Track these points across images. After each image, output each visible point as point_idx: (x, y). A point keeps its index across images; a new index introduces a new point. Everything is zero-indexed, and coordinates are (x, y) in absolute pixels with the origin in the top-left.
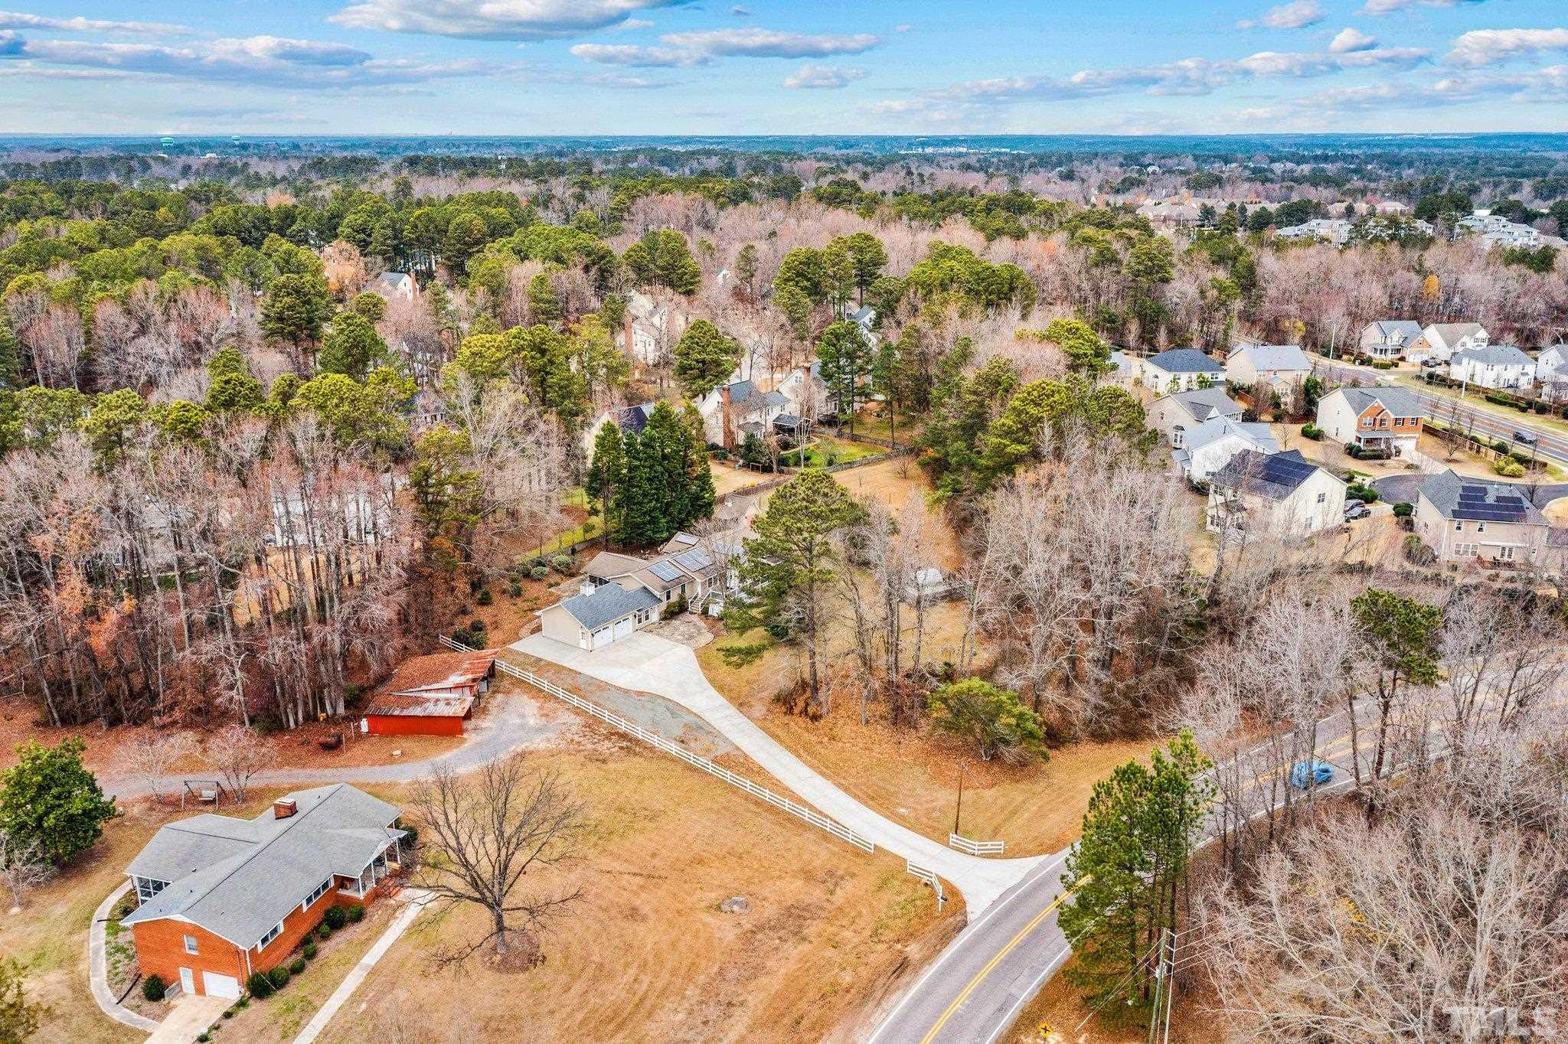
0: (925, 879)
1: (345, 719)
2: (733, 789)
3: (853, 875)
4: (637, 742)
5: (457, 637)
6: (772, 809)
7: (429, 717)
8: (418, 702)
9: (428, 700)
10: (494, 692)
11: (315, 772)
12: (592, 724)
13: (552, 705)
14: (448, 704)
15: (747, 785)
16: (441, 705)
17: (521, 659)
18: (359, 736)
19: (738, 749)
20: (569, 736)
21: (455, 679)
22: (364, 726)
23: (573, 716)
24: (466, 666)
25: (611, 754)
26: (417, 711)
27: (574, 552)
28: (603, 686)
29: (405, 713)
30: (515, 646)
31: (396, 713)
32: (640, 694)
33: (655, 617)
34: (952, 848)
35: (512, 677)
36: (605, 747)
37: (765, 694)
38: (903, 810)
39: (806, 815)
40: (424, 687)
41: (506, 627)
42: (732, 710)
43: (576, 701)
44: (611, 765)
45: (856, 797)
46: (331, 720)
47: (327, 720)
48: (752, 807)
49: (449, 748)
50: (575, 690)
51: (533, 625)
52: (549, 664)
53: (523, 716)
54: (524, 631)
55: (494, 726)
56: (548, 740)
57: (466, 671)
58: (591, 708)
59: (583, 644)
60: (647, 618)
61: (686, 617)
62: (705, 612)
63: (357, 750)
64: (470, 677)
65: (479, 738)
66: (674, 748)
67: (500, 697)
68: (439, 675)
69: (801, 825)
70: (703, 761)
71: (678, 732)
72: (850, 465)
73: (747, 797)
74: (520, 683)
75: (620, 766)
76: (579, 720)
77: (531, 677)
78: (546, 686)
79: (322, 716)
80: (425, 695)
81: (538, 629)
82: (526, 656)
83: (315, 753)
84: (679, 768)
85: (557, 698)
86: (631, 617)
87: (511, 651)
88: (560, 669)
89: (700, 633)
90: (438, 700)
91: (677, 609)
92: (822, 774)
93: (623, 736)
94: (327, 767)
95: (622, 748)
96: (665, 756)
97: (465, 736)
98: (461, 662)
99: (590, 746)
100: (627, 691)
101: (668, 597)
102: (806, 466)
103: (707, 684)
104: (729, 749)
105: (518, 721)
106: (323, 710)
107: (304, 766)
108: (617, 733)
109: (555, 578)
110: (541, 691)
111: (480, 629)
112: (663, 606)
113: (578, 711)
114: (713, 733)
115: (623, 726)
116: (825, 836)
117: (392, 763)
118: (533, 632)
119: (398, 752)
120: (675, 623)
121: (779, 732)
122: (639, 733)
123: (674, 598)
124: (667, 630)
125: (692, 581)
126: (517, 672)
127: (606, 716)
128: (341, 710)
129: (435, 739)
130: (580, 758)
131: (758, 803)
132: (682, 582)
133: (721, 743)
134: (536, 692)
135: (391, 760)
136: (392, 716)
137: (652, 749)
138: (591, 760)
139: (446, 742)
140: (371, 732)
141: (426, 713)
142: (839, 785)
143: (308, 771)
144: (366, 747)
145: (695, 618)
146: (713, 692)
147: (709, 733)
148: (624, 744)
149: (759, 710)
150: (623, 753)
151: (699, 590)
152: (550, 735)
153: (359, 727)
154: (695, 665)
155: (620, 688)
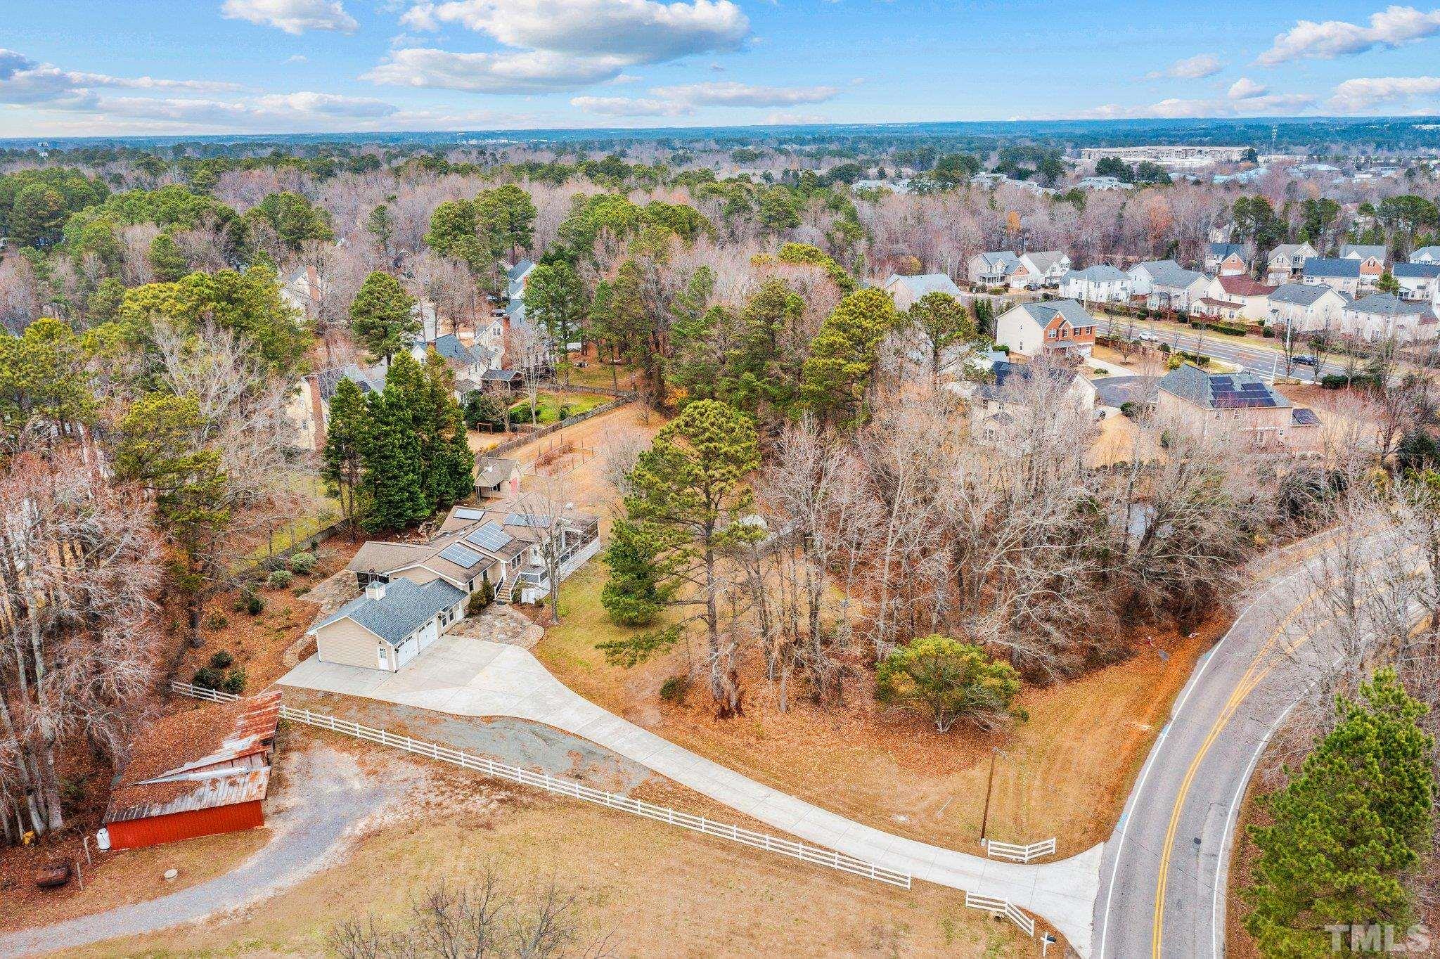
0: (994, 912)
1: (67, 833)
2: (686, 834)
3: (907, 927)
4: (521, 789)
5: (200, 680)
6: (749, 853)
7: (210, 810)
8: (187, 788)
9: (199, 784)
10: (284, 751)
11: (42, 933)
12: (445, 773)
13: (372, 757)
14: (233, 784)
15: (703, 825)
16: (223, 786)
17: (303, 697)
18: (99, 858)
19: (656, 773)
20: (420, 797)
21: (232, 746)
22: (103, 839)
23: (412, 767)
24: (240, 722)
25: (493, 813)
26: (188, 804)
27: (314, 545)
28: (435, 718)
29: (170, 810)
30: (286, 680)
31: (156, 812)
32: (490, 719)
33: (459, 615)
34: (994, 858)
35: (300, 725)
36: (478, 803)
37: (647, 693)
38: (902, 818)
39: (800, 852)
40: (188, 766)
41: (262, 655)
42: (619, 722)
43: (409, 744)
44: (502, 830)
45: (836, 811)
46: (45, 839)
47: (36, 840)
48: (720, 854)
49: (249, 849)
50: (399, 729)
51: (300, 645)
52: (346, 698)
53: (341, 780)
54: (289, 658)
55: (303, 801)
56: (394, 809)
57: (245, 732)
58: (436, 752)
59: (383, 664)
60: (452, 617)
61: (496, 609)
62: (516, 601)
63: (105, 880)
64: (255, 737)
65: (290, 826)
66: (576, 790)
67: (295, 757)
68: (204, 742)
69: (798, 867)
70: (618, 800)
71: (567, 764)
72: (584, 416)
73: (707, 841)
74: (316, 731)
75: (517, 828)
76: (422, 771)
77: (332, 722)
78: (358, 730)
79: (27, 837)
80: (193, 776)
81: (310, 650)
82: (309, 692)
83: (30, 899)
84: (593, 816)
85: (378, 745)
86: (435, 620)
87: (286, 688)
88: (364, 704)
89: (524, 628)
90: (214, 781)
91: (484, 601)
92: (778, 787)
93: (496, 784)
94: (58, 919)
95: (502, 801)
96: (567, 803)
97: (267, 825)
98: (230, 718)
99: (457, 808)
100: (470, 719)
101: (471, 588)
102: (538, 421)
103: (569, 693)
104: (645, 776)
105: (337, 788)
106: (28, 826)
107: (17, 926)
108: (484, 782)
109: (300, 583)
110: (350, 738)
111: (227, 664)
112: (467, 600)
113: (417, 759)
114: (611, 757)
115: (491, 769)
116: (838, 878)
117: (167, 892)
118: (303, 657)
119: (171, 873)
120: (487, 618)
121: (691, 740)
122: (520, 776)
123: (477, 588)
124: (480, 629)
125: (495, 563)
126: (307, 717)
127: (463, 760)
128: (57, 822)
129: (224, 839)
130: (452, 828)
131: (725, 846)
132: (484, 567)
133: (629, 768)
134: (345, 741)
135: (164, 889)
136: (149, 818)
137: (543, 795)
138: (469, 828)
139: (241, 840)
140: (115, 847)
141: (204, 804)
142: (808, 799)
143: (29, 933)
144: (115, 873)
145: (507, 609)
146: (581, 701)
147: (605, 758)
148: (503, 795)
149: (652, 714)
150: (508, 809)
151: (504, 573)
152: (393, 801)
153: (93, 842)
154: (539, 668)
155: (458, 717)
